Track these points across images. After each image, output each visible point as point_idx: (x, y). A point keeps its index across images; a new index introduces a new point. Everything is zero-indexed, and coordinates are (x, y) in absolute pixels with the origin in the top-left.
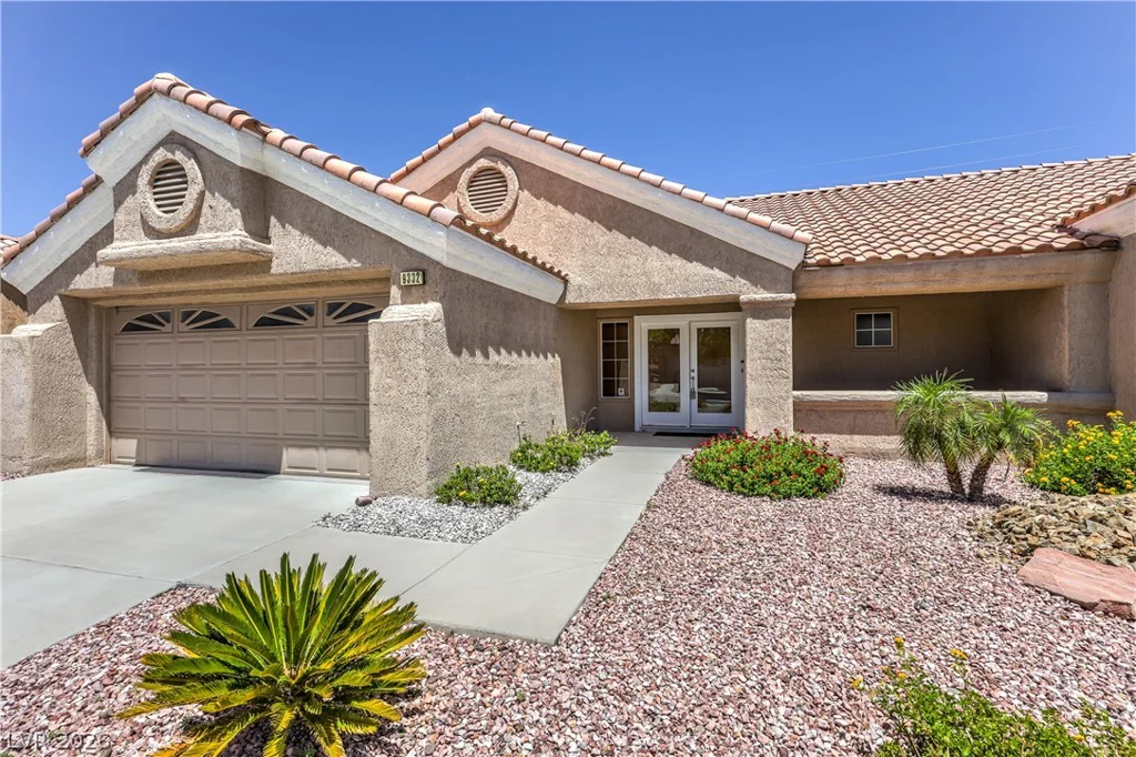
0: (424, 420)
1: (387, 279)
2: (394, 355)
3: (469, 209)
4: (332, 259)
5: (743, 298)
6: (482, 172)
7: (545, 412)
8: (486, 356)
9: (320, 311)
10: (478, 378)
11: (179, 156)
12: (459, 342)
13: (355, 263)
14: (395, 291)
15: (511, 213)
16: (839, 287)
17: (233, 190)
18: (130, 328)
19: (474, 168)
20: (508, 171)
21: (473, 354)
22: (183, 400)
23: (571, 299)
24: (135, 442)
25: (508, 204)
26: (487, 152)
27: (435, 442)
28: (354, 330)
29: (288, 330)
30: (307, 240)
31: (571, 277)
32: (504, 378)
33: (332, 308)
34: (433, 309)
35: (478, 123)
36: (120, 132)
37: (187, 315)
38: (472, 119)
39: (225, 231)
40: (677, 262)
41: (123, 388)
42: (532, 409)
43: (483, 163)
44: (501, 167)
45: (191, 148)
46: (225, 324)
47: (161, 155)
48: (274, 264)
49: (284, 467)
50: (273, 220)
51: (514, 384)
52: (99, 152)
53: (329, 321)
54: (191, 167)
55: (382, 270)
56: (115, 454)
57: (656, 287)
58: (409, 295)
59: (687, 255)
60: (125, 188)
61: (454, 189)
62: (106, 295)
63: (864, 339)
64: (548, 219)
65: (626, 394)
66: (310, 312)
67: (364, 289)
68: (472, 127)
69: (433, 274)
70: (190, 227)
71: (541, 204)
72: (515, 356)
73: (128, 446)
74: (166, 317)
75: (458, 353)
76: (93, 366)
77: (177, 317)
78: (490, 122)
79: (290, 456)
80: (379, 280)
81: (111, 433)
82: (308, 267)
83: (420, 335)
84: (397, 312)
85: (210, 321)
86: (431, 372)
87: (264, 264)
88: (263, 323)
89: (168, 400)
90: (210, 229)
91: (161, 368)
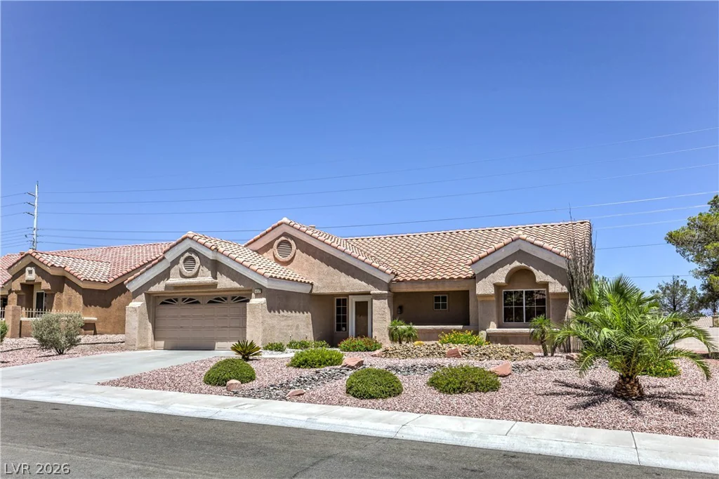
0: (261, 330)
1: (251, 290)
2: (253, 312)
3: (278, 256)
4: (236, 285)
5: (371, 292)
6: (283, 241)
7: (303, 334)
8: (279, 313)
9: (229, 299)
10: (276, 319)
11: (193, 255)
12: (270, 309)
13: (242, 286)
14: (253, 294)
15: (293, 258)
16: (404, 289)
17: (209, 265)
18: (163, 303)
19: (280, 240)
20: (292, 242)
21: (275, 312)
22: (182, 327)
23: (314, 291)
24: (163, 342)
25: (292, 255)
26: (285, 234)
27: (263, 336)
28: (241, 305)
29: (220, 304)
30: (228, 279)
31: (314, 283)
32: (285, 320)
33: (233, 298)
34: (263, 300)
35: (281, 224)
36: (176, 248)
37: (183, 299)
38: (279, 222)
39: (206, 277)
40: (350, 279)
41: (161, 324)
42: (297, 331)
43: (283, 238)
44: (289, 240)
45: (197, 253)
46: (197, 302)
47: (187, 254)
48: (218, 285)
49: (216, 348)
50: (218, 273)
51: (290, 322)
52: (169, 253)
53: (232, 302)
54: (197, 259)
55: (250, 288)
56: (156, 346)
57: (343, 288)
58: (257, 296)
59: (354, 276)
60: (175, 262)
61: (272, 248)
62: (161, 293)
63: (437, 306)
64: (307, 261)
65: (346, 330)
66: (226, 299)
67: (244, 293)
68: (279, 225)
69: (264, 290)
70: (195, 275)
71: (304, 255)
72: (290, 313)
73: (162, 343)
74: (177, 300)
75: (270, 312)
76: (151, 316)
77: (180, 300)
78: (285, 223)
79: (218, 344)
80: (248, 290)
81: (155, 339)
82: (228, 287)
83: (260, 307)
84: (254, 301)
85: (192, 301)
86: (263, 317)
87: (215, 285)
88: (210, 302)
89: (176, 328)
90: (202, 276)
91: (174, 317)
